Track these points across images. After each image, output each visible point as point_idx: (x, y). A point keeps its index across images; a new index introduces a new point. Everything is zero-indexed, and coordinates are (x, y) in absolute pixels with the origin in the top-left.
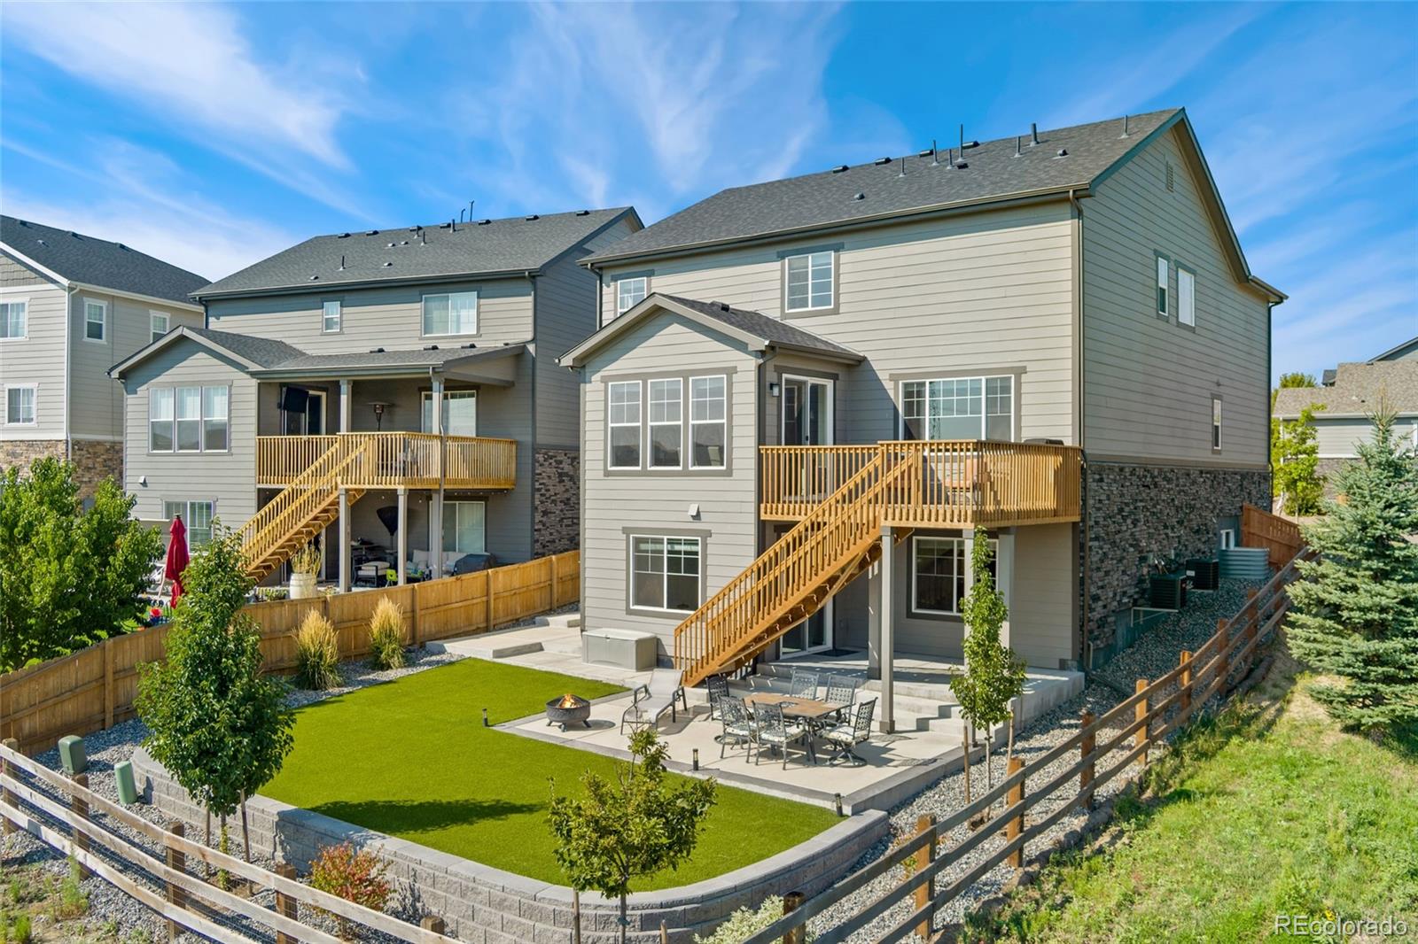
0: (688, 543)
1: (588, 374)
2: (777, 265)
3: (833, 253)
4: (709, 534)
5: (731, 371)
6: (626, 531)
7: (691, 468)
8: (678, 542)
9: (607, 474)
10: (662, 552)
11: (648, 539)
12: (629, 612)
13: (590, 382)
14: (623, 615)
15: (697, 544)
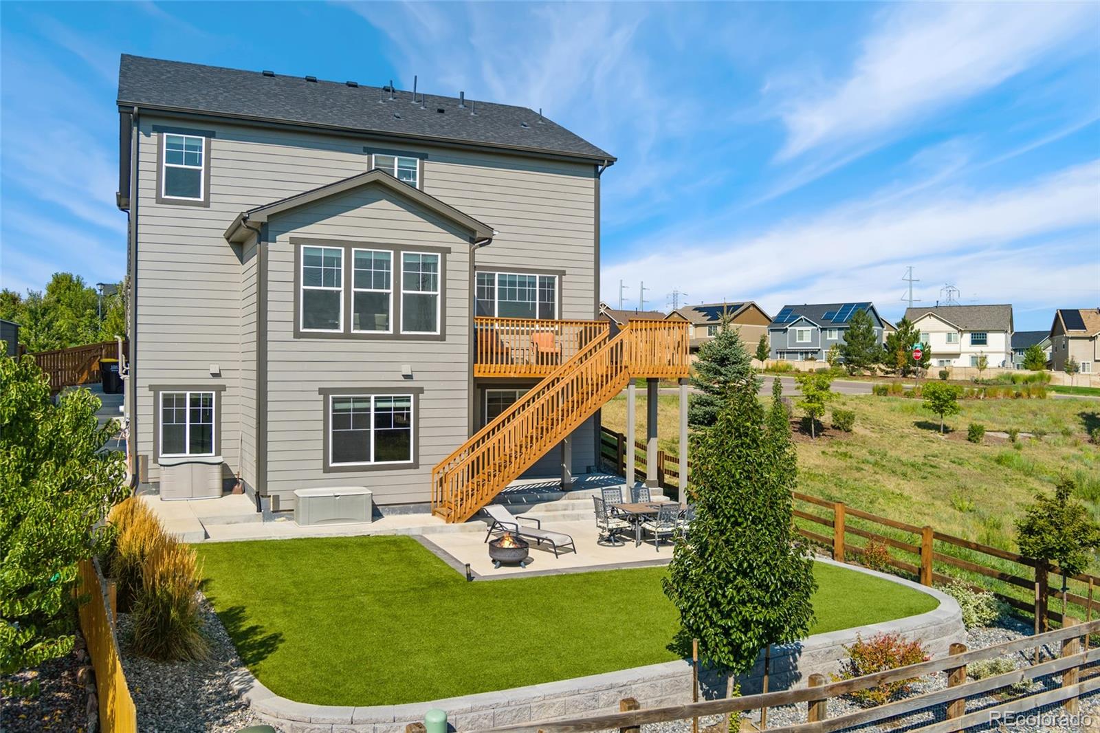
0: (397, 400)
1: (270, 233)
2: (365, 158)
3: (418, 161)
4: (421, 390)
5: (446, 251)
6: (322, 391)
7: (402, 333)
8: (388, 400)
9: (298, 335)
10: (369, 409)
11: (350, 398)
12: (327, 469)
13: (275, 242)
14: (321, 474)
15: (409, 400)
